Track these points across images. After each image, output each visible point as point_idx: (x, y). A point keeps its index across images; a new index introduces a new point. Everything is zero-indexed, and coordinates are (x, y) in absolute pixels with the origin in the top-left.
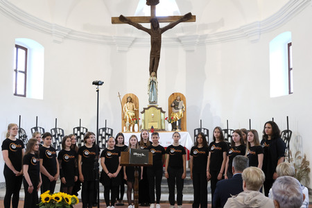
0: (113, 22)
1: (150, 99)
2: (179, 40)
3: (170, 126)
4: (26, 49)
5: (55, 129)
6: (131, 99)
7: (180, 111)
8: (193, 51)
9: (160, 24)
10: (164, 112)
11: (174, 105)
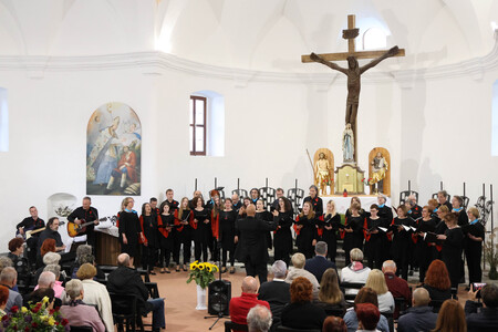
0: (303, 61)
1: (345, 156)
2: (391, 75)
3: (367, 189)
4: (204, 99)
5: (237, 191)
6: (324, 156)
7: (382, 171)
8: (410, 88)
9: (358, 60)
10: (362, 172)
11: (374, 163)
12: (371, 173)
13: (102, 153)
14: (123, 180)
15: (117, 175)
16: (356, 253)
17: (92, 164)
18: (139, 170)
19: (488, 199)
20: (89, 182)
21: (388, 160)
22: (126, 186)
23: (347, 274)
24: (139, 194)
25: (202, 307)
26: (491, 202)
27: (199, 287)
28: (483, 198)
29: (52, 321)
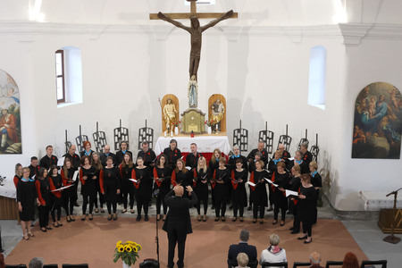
0: (151, 18)
1: (190, 102)
2: (220, 29)
3: (209, 129)
4: (62, 52)
5: (97, 133)
7: (220, 114)
8: (236, 41)
10: (203, 115)
11: (214, 107)
14: (3, 141)
18: (20, 131)
22: (7, 145)
24: (21, 153)
26: (316, 147)
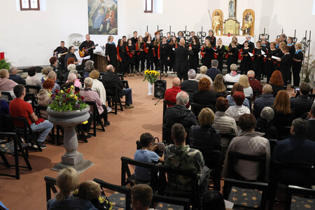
1: (230, 14)
3: (241, 32)
5: (170, 33)
6: (218, 14)
7: (250, 22)
10: (239, 23)
11: (246, 18)
12: (243, 24)
13: (96, 12)
14: (108, 27)
15: (105, 24)
16: (234, 66)
17: (92, 18)
18: (117, 21)
19: (308, 39)
20: (90, 28)
21: (254, 16)
22: (110, 29)
23: (228, 77)
24: (117, 34)
25: (151, 93)
26: (309, 41)
27: (149, 83)
28: (305, 38)
29: (76, 97)
